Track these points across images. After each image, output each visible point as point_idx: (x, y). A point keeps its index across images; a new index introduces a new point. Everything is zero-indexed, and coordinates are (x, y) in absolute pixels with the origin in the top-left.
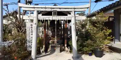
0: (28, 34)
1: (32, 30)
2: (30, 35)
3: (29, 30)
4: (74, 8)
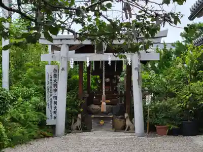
1: (55, 81)
2: (51, 93)
3: (51, 80)
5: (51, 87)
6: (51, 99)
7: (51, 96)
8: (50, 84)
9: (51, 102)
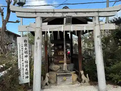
0: (20, 56)
1: (26, 49)
2: (22, 58)
3: (22, 49)
4: (98, 12)
5: (22, 54)
6: (23, 63)
7: (23, 61)
8: (21, 52)
9: (23, 66)
